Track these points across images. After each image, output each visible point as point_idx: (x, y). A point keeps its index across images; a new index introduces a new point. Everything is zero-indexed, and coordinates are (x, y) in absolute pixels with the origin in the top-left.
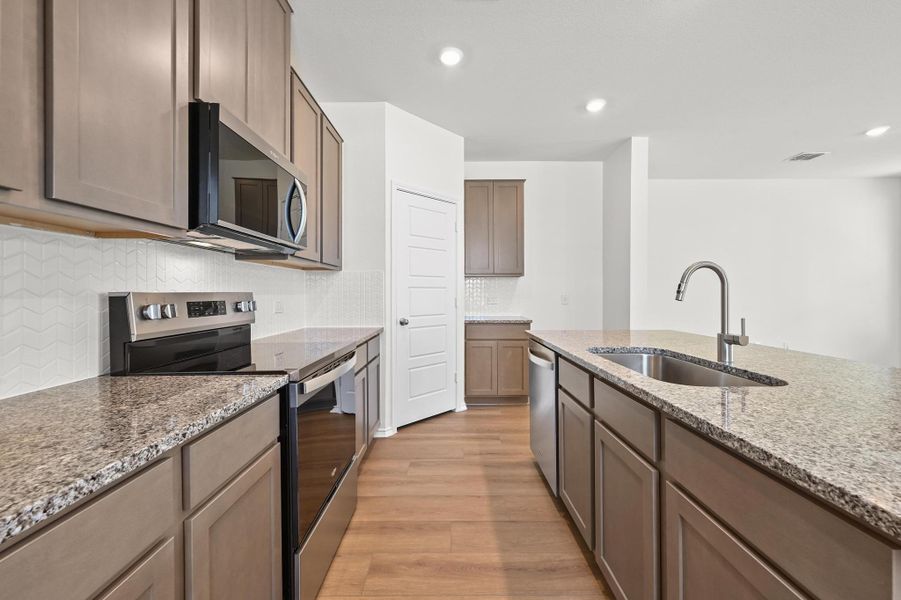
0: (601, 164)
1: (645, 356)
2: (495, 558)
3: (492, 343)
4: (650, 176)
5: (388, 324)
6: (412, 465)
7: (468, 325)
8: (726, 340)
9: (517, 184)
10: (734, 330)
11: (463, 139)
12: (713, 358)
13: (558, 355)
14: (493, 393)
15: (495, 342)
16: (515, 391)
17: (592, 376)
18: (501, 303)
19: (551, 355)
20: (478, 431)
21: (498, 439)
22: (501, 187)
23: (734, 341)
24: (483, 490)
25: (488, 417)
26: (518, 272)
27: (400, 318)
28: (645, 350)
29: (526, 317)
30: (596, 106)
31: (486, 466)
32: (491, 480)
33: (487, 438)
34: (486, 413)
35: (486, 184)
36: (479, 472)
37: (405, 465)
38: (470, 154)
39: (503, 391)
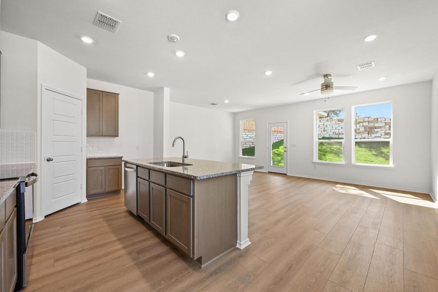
0: (153, 93)
1: (165, 164)
2: (114, 239)
3: (102, 168)
4: (170, 100)
5: (39, 160)
6: (61, 227)
7: (88, 160)
8: (184, 157)
9: (116, 95)
10: (186, 155)
11: (86, 69)
12: (182, 162)
13: (137, 166)
14: (103, 191)
15: (104, 167)
16: (114, 188)
17: (149, 170)
18: (106, 149)
19: (135, 167)
20: (97, 208)
21: (108, 208)
22: (107, 95)
23: (185, 157)
24: (105, 224)
25: (100, 202)
26: (116, 134)
27: (47, 158)
28: (166, 162)
29: (120, 155)
30: (151, 75)
31: (104, 217)
32: (107, 221)
33: (102, 209)
34: (99, 201)
35: (98, 92)
36: (102, 220)
37: (58, 228)
38: (90, 75)
39: (108, 189)
